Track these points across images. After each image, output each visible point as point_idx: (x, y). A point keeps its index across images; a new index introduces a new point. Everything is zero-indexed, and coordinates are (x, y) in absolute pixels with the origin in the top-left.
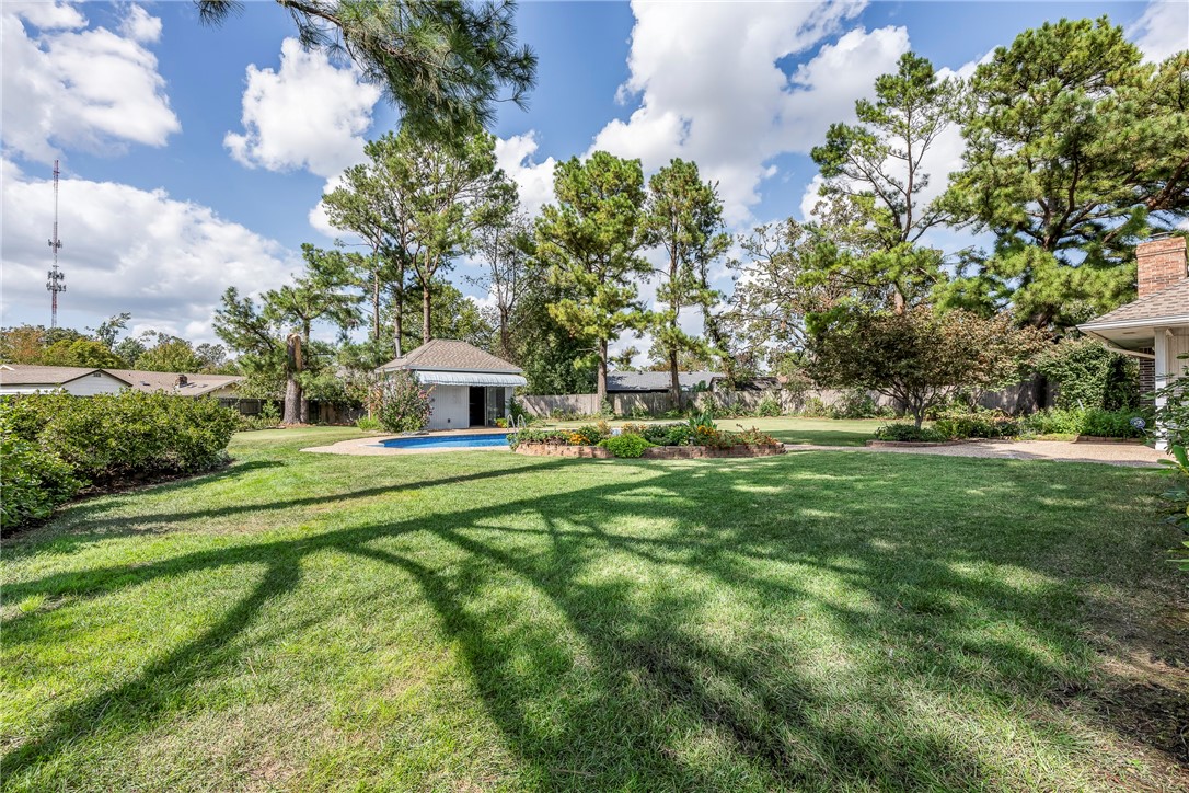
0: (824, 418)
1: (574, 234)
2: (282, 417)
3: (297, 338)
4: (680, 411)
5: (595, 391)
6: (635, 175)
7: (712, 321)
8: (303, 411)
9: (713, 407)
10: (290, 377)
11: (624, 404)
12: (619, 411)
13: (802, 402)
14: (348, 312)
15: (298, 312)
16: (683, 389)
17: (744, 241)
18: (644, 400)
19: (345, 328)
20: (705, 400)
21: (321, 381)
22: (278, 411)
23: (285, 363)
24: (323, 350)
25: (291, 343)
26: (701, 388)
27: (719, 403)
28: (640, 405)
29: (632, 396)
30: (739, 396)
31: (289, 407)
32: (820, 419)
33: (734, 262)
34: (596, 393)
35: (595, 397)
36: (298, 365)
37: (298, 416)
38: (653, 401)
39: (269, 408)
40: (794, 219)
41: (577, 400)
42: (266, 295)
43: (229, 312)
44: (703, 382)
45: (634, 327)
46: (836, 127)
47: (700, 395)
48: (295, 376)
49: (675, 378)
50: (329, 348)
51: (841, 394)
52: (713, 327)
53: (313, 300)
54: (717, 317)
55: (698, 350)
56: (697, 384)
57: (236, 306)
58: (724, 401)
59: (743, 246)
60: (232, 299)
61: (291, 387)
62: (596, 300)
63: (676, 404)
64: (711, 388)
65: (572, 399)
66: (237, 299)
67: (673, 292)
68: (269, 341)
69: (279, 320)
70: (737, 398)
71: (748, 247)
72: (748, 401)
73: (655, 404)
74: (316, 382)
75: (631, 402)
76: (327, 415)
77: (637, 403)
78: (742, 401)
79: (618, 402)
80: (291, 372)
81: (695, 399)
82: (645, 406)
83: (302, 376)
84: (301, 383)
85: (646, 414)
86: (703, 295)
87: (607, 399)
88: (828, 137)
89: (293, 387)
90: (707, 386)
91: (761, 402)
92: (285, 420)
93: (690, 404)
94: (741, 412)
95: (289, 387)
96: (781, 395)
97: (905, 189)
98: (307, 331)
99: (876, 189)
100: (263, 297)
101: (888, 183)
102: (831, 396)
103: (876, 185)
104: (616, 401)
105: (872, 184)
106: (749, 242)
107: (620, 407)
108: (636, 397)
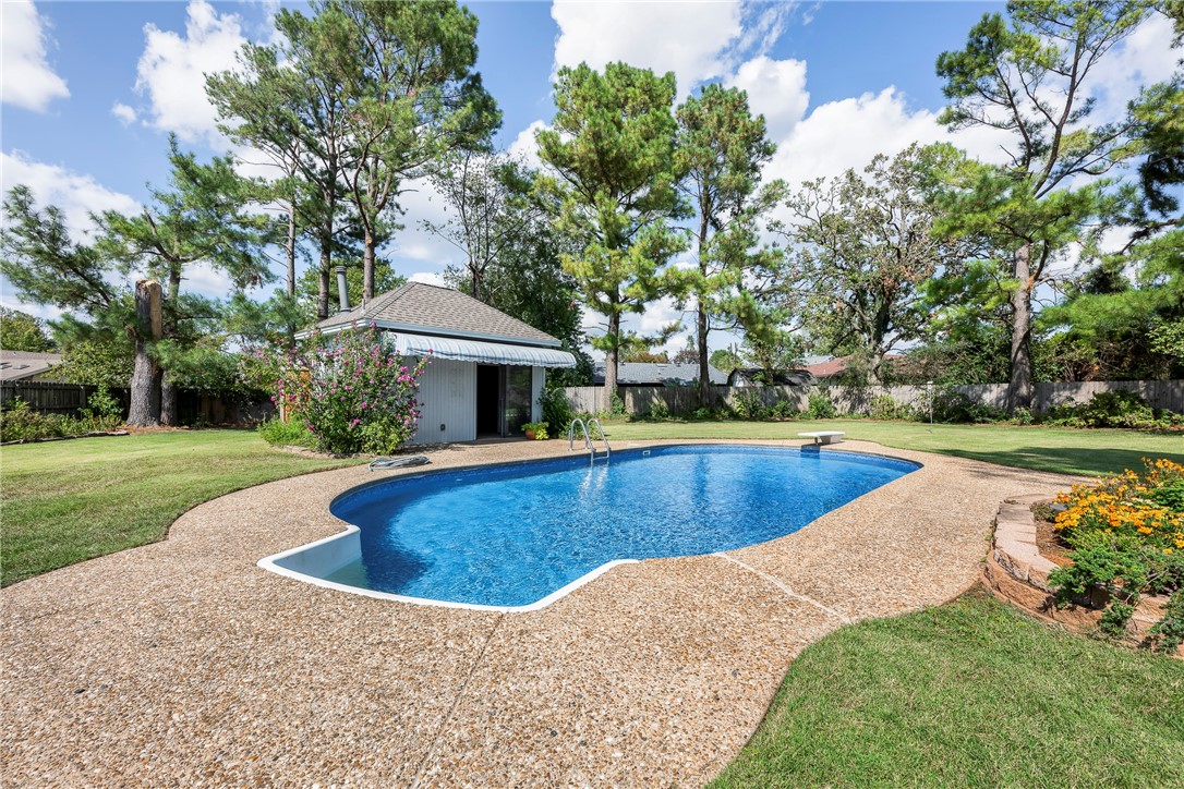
2: (125, 416)
3: (154, 287)
4: (712, 411)
8: (166, 404)
9: (754, 406)
10: (141, 349)
11: (637, 400)
12: (630, 409)
13: (861, 401)
14: (247, 258)
15: (160, 249)
18: (663, 395)
19: (242, 284)
20: (738, 397)
21: (195, 356)
22: (119, 405)
23: (130, 326)
24: (203, 310)
25: (143, 293)
27: (759, 402)
28: (658, 401)
29: (648, 391)
31: (138, 399)
33: (777, 224)
34: (603, 385)
35: (601, 390)
36: (156, 330)
37: (154, 412)
38: (674, 396)
39: (103, 400)
41: (576, 394)
42: (101, 216)
43: (18, 231)
46: (991, 18)
47: (731, 391)
48: (148, 348)
49: (704, 369)
50: (213, 307)
51: (921, 392)
53: (185, 229)
57: (32, 222)
58: (761, 397)
60: (22, 206)
61: (141, 366)
63: (705, 401)
66: (33, 209)
68: (105, 291)
69: (129, 261)
70: (776, 395)
71: (794, 206)
73: (678, 401)
74: (185, 358)
75: (647, 398)
76: (211, 412)
77: (654, 399)
79: (629, 397)
80: (141, 341)
81: (726, 395)
82: (664, 404)
83: (160, 347)
84: (159, 359)
85: (668, 414)
87: (617, 393)
88: (972, 35)
89: (146, 367)
92: (130, 419)
93: (720, 402)
94: (789, 412)
95: (138, 367)
96: (829, 393)
97: (1056, 119)
98: (176, 279)
99: (1016, 118)
100: (94, 218)
101: (1034, 109)
102: (904, 393)
103: (1016, 112)
104: (627, 397)
105: (1012, 110)
106: (798, 199)
107: (631, 404)
108: (653, 392)
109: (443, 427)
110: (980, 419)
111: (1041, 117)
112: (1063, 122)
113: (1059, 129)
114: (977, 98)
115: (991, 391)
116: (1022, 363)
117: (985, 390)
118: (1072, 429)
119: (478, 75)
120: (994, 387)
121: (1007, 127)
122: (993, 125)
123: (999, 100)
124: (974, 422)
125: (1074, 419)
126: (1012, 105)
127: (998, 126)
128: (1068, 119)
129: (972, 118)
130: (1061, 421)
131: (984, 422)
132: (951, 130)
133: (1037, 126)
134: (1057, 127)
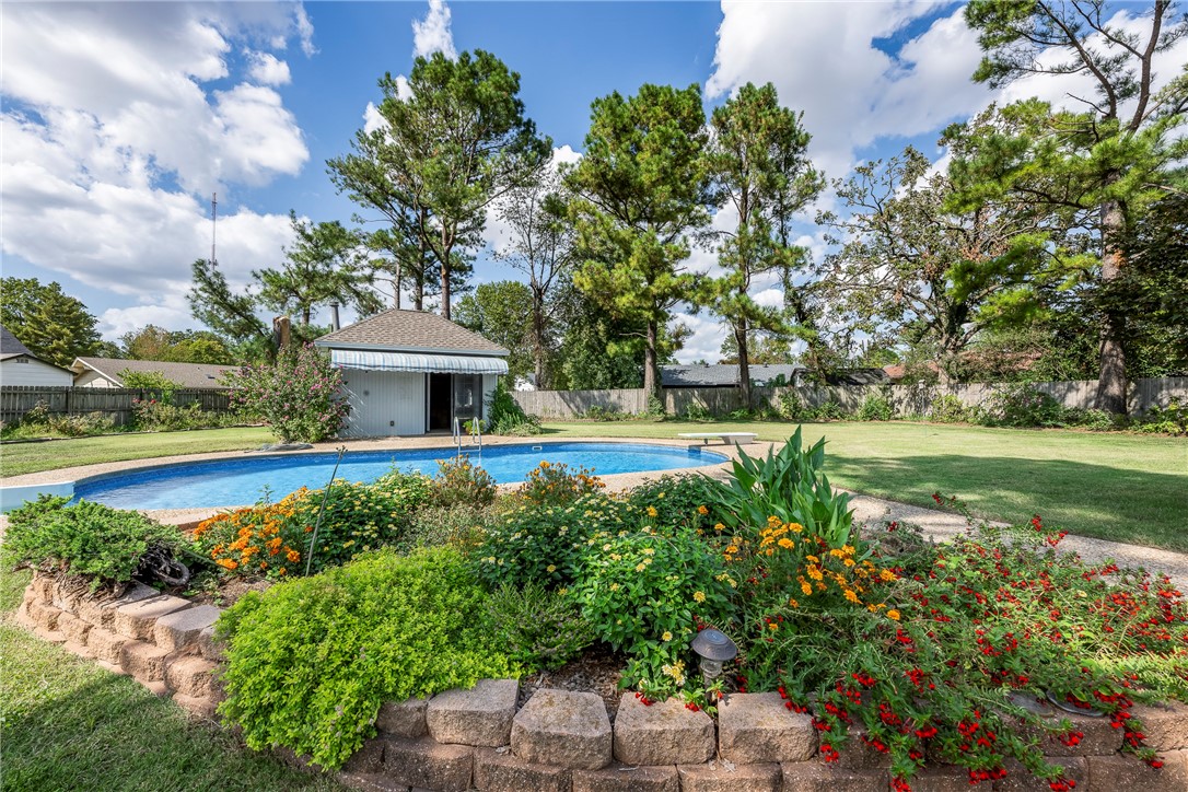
0: (964, 426)
1: (604, 175)
3: (285, 321)
4: (751, 412)
5: (642, 386)
6: (691, 102)
7: (795, 294)
9: (795, 407)
11: (678, 402)
12: (671, 410)
13: (927, 403)
15: (296, 293)
16: (757, 384)
17: (841, 187)
18: (704, 397)
20: (784, 398)
25: (276, 327)
26: (779, 382)
27: (803, 402)
28: (698, 403)
29: (689, 392)
30: (831, 391)
32: (957, 426)
33: (827, 217)
35: (641, 392)
38: (715, 397)
40: (914, 149)
41: (619, 397)
42: (260, 272)
44: (783, 376)
45: (687, 300)
47: (777, 391)
49: (744, 371)
51: (993, 391)
52: (796, 300)
54: (802, 288)
55: (776, 326)
56: (774, 378)
57: (209, 283)
58: (810, 399)
59: (840, 194)
60: (201, 273)
62: (633, 262)
63: (745, 402)
64: (792, 382)
65: (614, 395)
66: (208, 274)
67: (741, 251)
70: (828, 395)
71: (846, 195)
72: (844, 400)
73: (718, 402)
75: (687, 400)
77: (695, 401)
78: (835, 399)
79: (670, 399)
81: (771, 396)
82: (705, 405)
85: (706, 414)
86: (783, 258)
87: (656, 395)
90: (788, 379)
91: (863, 401)
93: (764, 403)
94: (836, 414)
96: (892, 393)
97: (1142, 50)
98: (307, 316)
99: (1083, 57)
100: (255, 275)
101: (1108, 42)
102: (974, 393)
103: (1081, 51)
104: (668, 398)
105: (1075, 49)
106: (849, 188)
107: (672, 405)
108: (693, 394)
109: (392, 424)
110: (1050, 422)
111: (1119, 50)
112: (1152, 48)
113: (1146, 60)
114: (1022, 44)
115: (1078, 390)
116: (1112, 356)
117: (1070, 388)
118: (1164, 437)
119: (529, 121)
120: (1082, 385)
121: (1072, 70)
122: (1052, 71)
123: (1054, 40)
124: (1044, 427)
125: (1169, 425)
126: (1074, 43)
127: (1060, 71)
128: (1159, 44)
129: (1017, 67)
130: (1150, 426)
131: (1056, 426)
132: (993, 86)
133: (1117, 61)
134: (1143, 58)
